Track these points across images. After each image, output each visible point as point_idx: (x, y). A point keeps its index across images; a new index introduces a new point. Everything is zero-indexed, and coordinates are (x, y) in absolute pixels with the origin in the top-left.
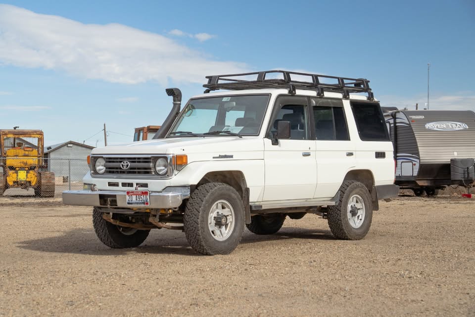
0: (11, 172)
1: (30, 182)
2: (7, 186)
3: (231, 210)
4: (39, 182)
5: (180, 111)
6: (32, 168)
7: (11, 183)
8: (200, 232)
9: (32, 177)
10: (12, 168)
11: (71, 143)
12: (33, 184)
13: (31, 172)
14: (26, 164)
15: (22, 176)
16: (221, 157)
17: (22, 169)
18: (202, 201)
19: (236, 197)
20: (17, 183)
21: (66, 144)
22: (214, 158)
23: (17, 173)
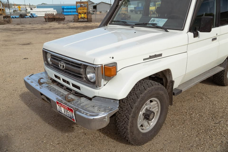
0: (79, 15)
1: (85, 17)
2: (79, 19)
3: (157, 102)
4: (87, 17)
5: (119, 4)
6: (85, 13)
7: (80, 18)
8: (129, 136)
9: (86, 16)
10: (80, 13)
11: (102, 2)
12: (86, 18)
13: (85, 14)
14: (84, 12)
15: (83, 15)
16: (151, 57)
17: (82, 13)
18: (132, 108)
19: (163, 93)
20: (81, 18)
21: (101, 3)
22: (144, 60)
23: (81, 15)
